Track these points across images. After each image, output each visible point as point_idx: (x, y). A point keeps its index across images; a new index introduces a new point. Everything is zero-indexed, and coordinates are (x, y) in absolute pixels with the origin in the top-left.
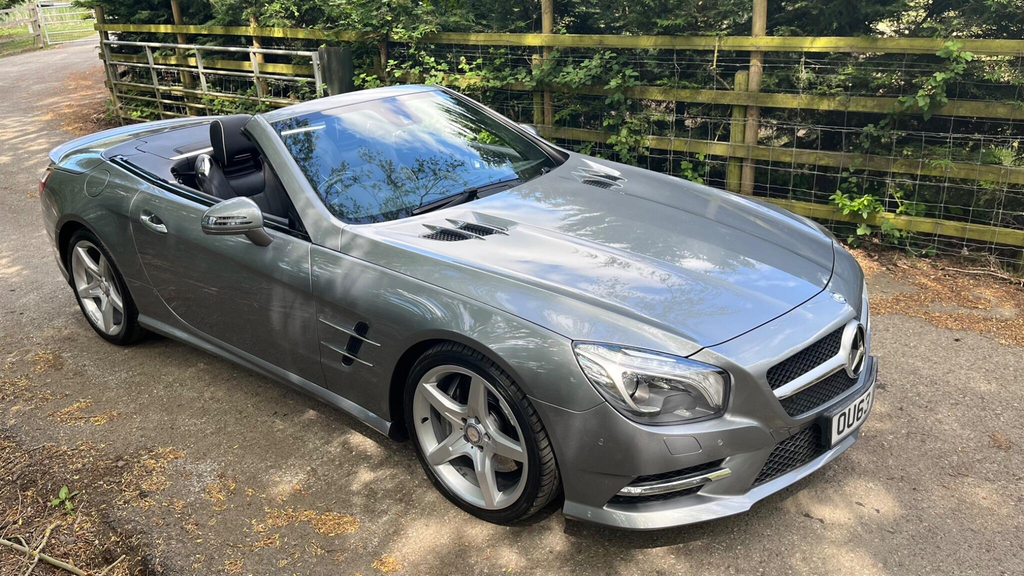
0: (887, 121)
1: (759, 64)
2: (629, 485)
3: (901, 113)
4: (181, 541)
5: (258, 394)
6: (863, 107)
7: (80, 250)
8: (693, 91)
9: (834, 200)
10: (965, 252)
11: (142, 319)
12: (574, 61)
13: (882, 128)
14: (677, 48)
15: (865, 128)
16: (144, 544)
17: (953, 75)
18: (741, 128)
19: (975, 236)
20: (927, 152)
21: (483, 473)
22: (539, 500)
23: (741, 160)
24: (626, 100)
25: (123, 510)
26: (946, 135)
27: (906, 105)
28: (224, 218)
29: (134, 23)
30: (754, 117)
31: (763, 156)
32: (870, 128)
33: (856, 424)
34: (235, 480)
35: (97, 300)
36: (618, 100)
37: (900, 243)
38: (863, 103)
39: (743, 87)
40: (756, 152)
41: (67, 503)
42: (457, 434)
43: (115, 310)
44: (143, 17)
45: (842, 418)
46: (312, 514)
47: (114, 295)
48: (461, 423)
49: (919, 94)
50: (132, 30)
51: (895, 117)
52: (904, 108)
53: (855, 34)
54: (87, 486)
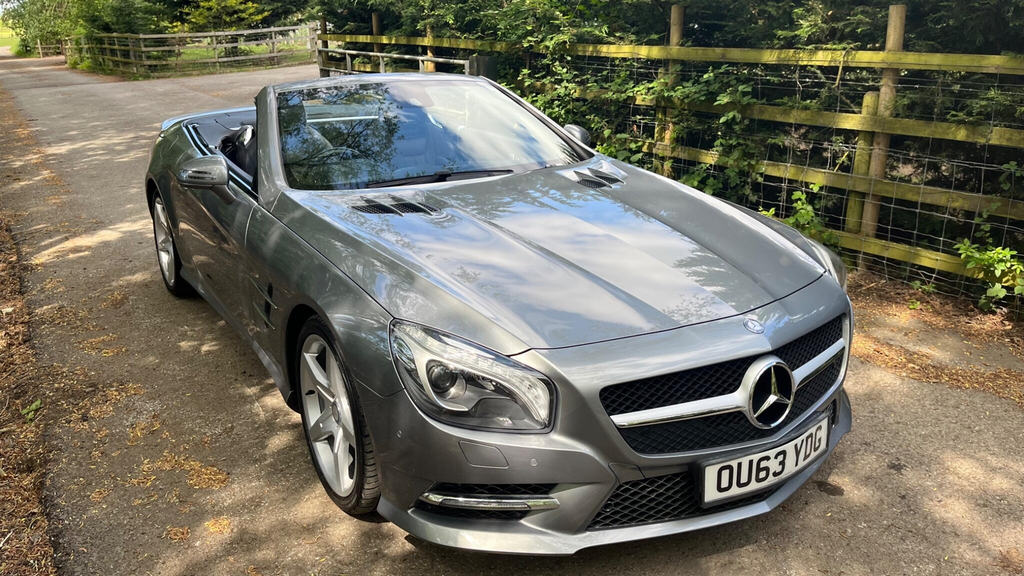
1: (892, 85)
2: (430, 491)
6: (1007, 140)
7: (158, 206)
8: (814, 113)
9: (958, 249)
11: (183, 273)
14: (801, 63)
15: (1005, 166)
18: (866, 158)
23: (863, 195)
28: (199, 172)
30: (882, 147)
31: (887, 192)
32: (1012, 166)
33: (755, 486)
34: (163, 422)
36: (733, 119)
38: (1008, 136)
39: (871, 110)
40: (879, 187)
41: (31, 414)
42: (328, 411)
45: (726, 472)
53: (1003, 52)
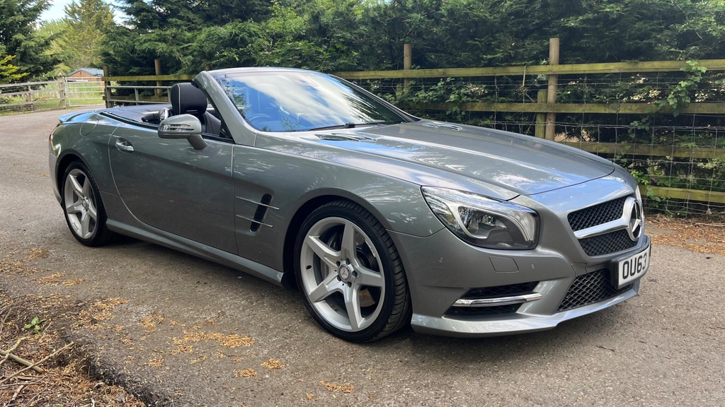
0: (647, 119)
1: (556, 84)
2: (462, 298)
3: (657, 112)
4: (118, 348)
5: (187, 273)
6: (629, 110)
7: (71, 176)
8: (508, 104)
10: (709, 212)
11: (110, 222)
12: (425, 88)
13: (644, 123)
14: (497, 75)
15: (631, 124)
16: (90, 350)
17: (693, 83)
18: (542, 129)
19: (715, 200)
20: (677, 140)
21: (351, 303)
22: (393, 317)
24: (461, 112)
25: (77, 330)
26: (690, 127)
27: (661, 105)
28: (174, 125)
29: (128, 75)
30: (552, 121)
32: (635, 123)
33: (636, 275)
34: (163, 316)
35: (79, 215)
36: (455, 111)
37: (660, 207)
38: (629, 107)
39: (543, 100)
41: (37, 326)
42: (334, 274)
43: (91, 220)
44: (135, 71)
45: (626, 265)
46: (218, 335)
47: (91, 208)
48: (336, 265)
49: (669, 97)
50: (126, 80)
51: (653, 116)
52: (659, 109)
54: (53, 316)
